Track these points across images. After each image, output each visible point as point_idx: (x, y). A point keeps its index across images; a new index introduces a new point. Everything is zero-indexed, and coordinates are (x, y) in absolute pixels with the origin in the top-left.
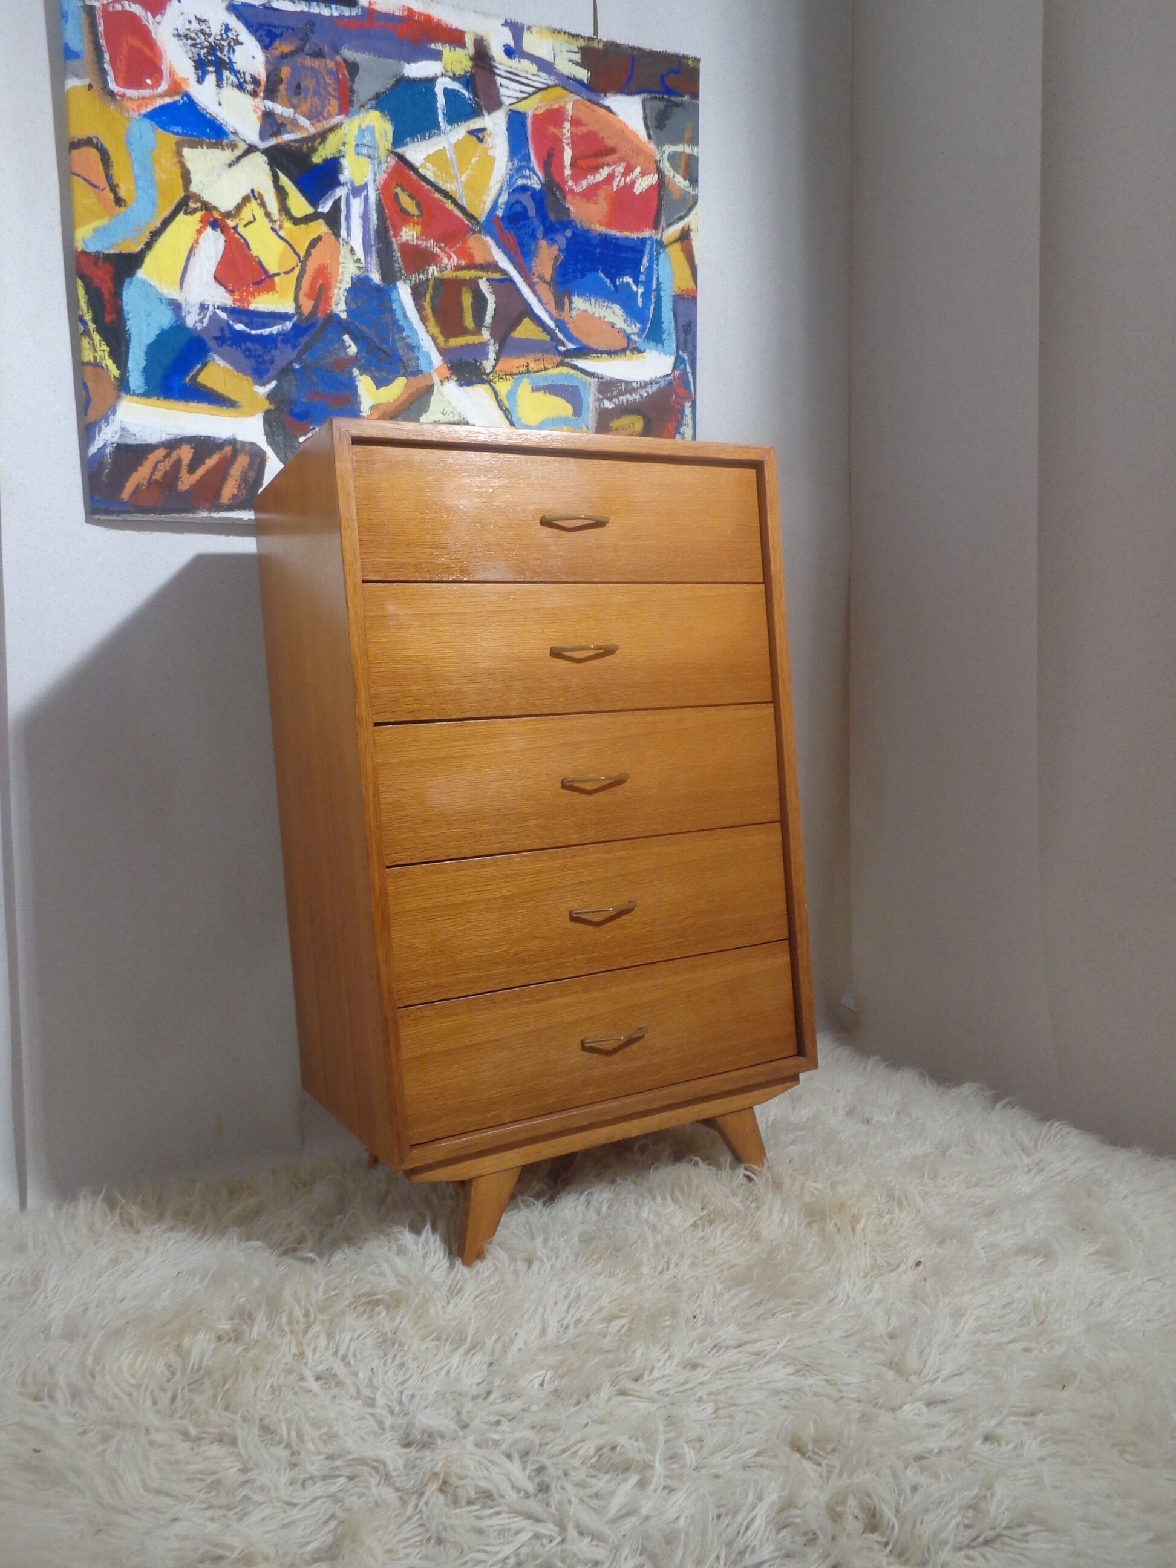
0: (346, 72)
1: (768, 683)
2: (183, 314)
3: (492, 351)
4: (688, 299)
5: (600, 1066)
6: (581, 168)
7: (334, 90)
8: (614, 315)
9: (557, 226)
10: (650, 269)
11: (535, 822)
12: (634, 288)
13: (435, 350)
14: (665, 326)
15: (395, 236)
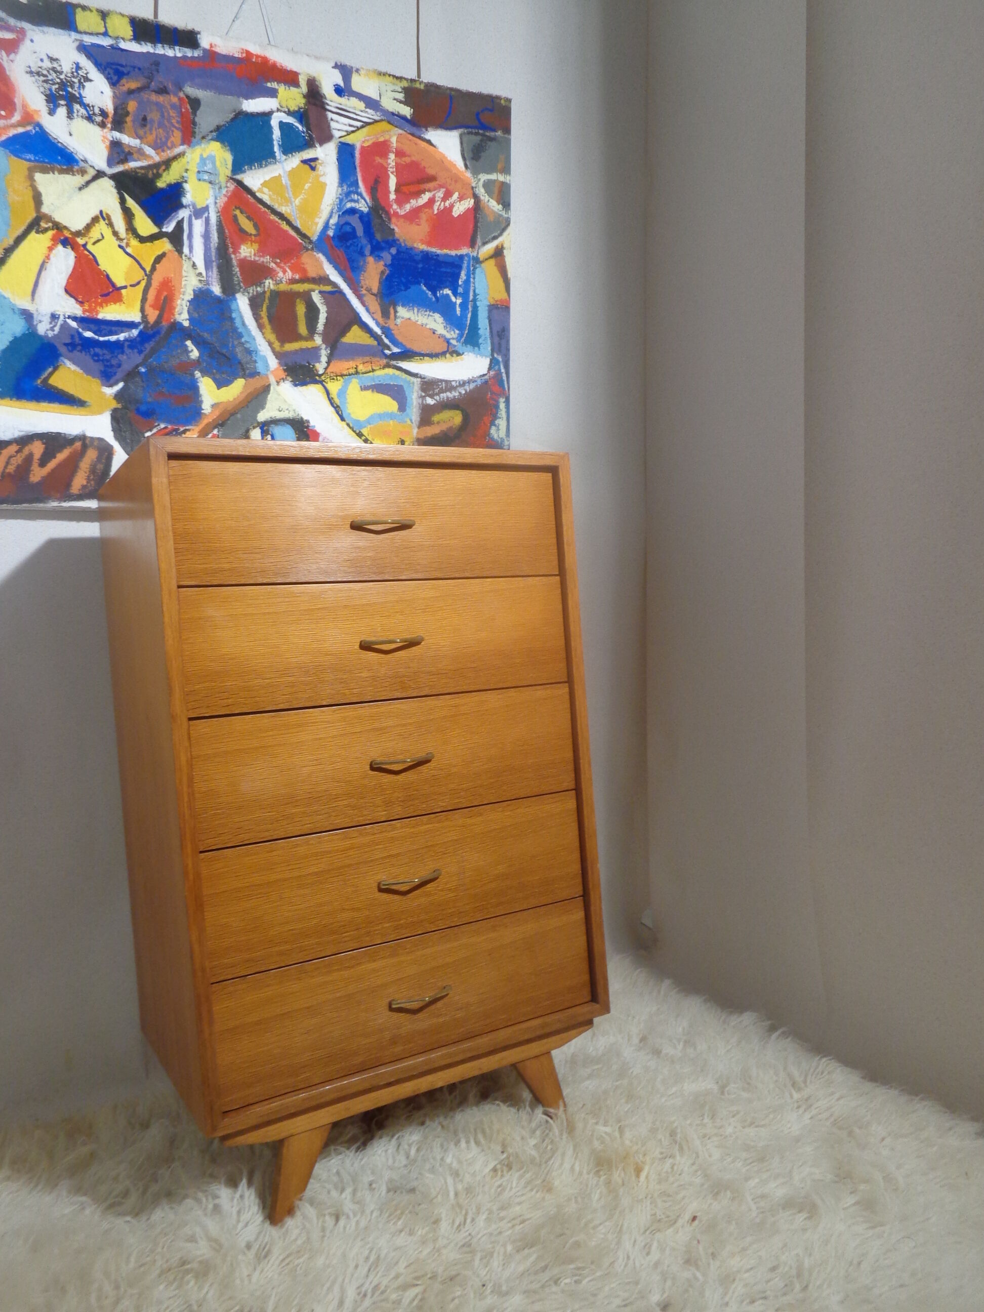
0: (189, 107)
1: (563, 665)
2: (35, 323)
3: (324, 354)
4: (502, 308)
5: (408, 1024)
6: (404, 194)
7: (178, 122)
8: (435, 322)
9: (383, 245)
10: (467, 282)
11: (345, 802)
12: (453, 299)
13: (272, 354)
14: (481, 332)
15: (235, 252)
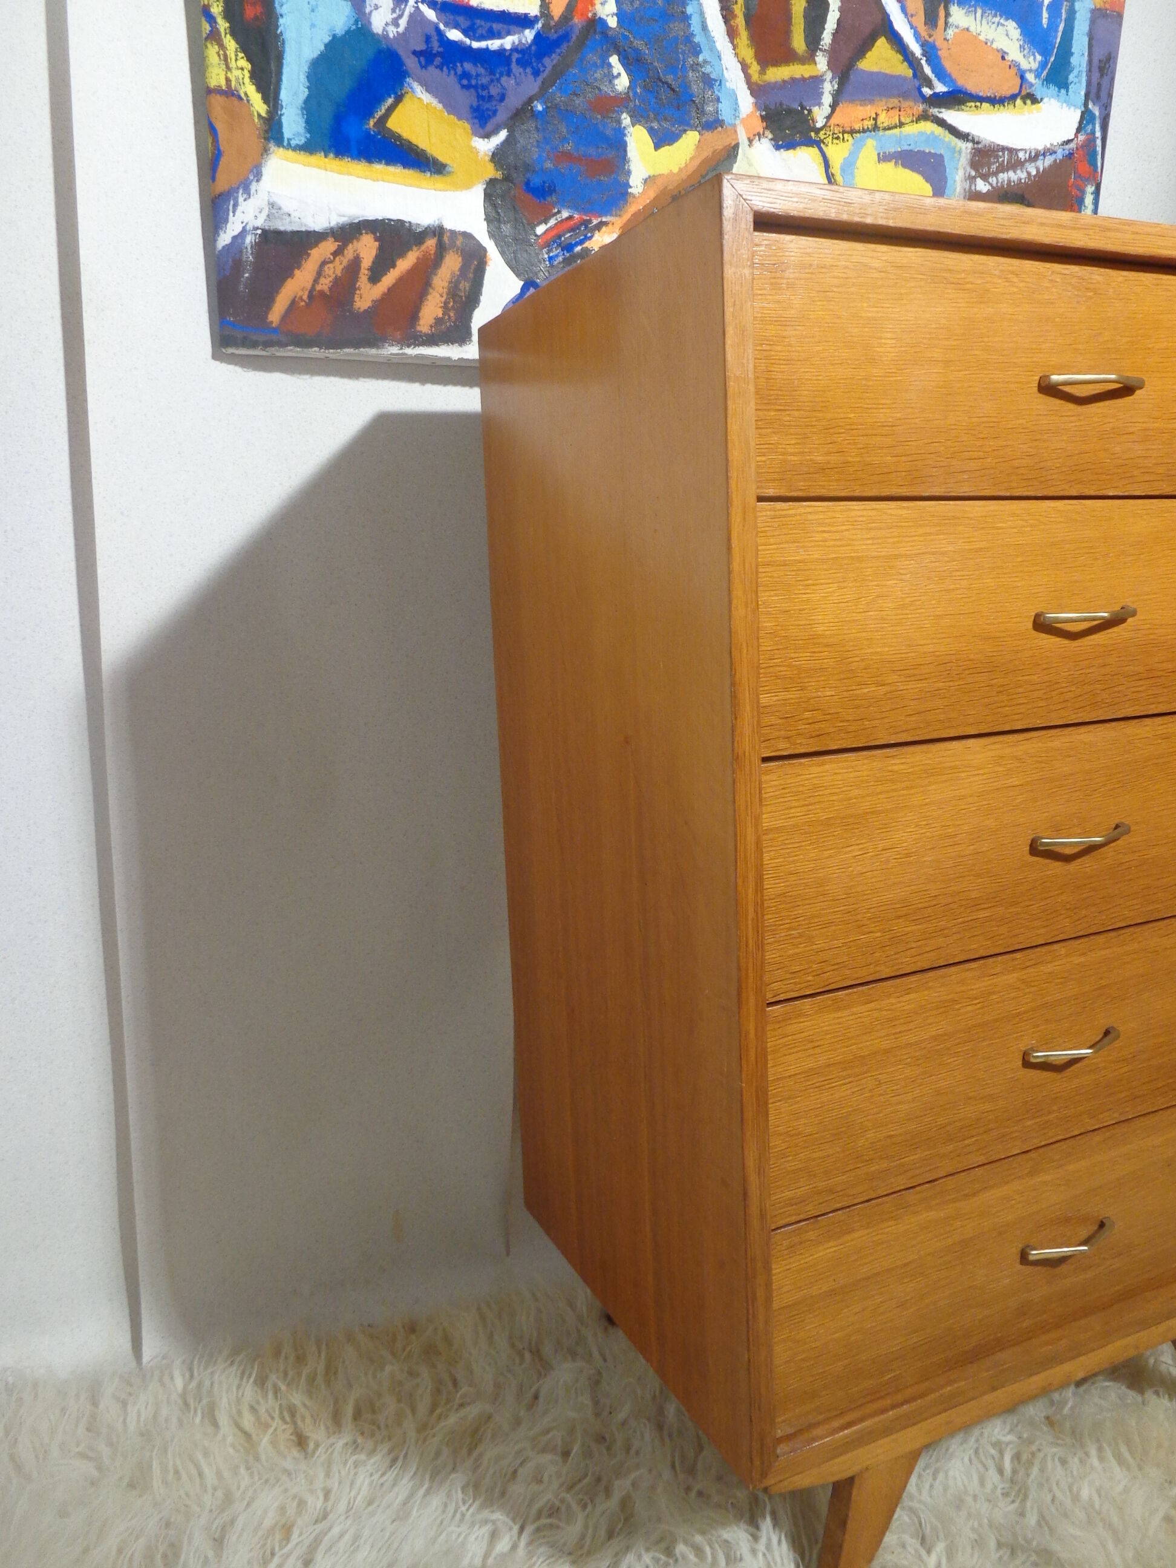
2: (367, 10)
3: (828, 88)
4: (1111, 17)
11: (987, 913)
13: (745, 86)
14: (1074, 60)
